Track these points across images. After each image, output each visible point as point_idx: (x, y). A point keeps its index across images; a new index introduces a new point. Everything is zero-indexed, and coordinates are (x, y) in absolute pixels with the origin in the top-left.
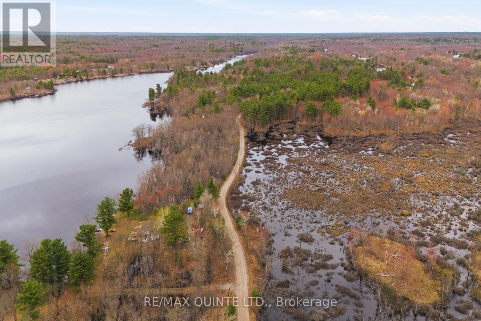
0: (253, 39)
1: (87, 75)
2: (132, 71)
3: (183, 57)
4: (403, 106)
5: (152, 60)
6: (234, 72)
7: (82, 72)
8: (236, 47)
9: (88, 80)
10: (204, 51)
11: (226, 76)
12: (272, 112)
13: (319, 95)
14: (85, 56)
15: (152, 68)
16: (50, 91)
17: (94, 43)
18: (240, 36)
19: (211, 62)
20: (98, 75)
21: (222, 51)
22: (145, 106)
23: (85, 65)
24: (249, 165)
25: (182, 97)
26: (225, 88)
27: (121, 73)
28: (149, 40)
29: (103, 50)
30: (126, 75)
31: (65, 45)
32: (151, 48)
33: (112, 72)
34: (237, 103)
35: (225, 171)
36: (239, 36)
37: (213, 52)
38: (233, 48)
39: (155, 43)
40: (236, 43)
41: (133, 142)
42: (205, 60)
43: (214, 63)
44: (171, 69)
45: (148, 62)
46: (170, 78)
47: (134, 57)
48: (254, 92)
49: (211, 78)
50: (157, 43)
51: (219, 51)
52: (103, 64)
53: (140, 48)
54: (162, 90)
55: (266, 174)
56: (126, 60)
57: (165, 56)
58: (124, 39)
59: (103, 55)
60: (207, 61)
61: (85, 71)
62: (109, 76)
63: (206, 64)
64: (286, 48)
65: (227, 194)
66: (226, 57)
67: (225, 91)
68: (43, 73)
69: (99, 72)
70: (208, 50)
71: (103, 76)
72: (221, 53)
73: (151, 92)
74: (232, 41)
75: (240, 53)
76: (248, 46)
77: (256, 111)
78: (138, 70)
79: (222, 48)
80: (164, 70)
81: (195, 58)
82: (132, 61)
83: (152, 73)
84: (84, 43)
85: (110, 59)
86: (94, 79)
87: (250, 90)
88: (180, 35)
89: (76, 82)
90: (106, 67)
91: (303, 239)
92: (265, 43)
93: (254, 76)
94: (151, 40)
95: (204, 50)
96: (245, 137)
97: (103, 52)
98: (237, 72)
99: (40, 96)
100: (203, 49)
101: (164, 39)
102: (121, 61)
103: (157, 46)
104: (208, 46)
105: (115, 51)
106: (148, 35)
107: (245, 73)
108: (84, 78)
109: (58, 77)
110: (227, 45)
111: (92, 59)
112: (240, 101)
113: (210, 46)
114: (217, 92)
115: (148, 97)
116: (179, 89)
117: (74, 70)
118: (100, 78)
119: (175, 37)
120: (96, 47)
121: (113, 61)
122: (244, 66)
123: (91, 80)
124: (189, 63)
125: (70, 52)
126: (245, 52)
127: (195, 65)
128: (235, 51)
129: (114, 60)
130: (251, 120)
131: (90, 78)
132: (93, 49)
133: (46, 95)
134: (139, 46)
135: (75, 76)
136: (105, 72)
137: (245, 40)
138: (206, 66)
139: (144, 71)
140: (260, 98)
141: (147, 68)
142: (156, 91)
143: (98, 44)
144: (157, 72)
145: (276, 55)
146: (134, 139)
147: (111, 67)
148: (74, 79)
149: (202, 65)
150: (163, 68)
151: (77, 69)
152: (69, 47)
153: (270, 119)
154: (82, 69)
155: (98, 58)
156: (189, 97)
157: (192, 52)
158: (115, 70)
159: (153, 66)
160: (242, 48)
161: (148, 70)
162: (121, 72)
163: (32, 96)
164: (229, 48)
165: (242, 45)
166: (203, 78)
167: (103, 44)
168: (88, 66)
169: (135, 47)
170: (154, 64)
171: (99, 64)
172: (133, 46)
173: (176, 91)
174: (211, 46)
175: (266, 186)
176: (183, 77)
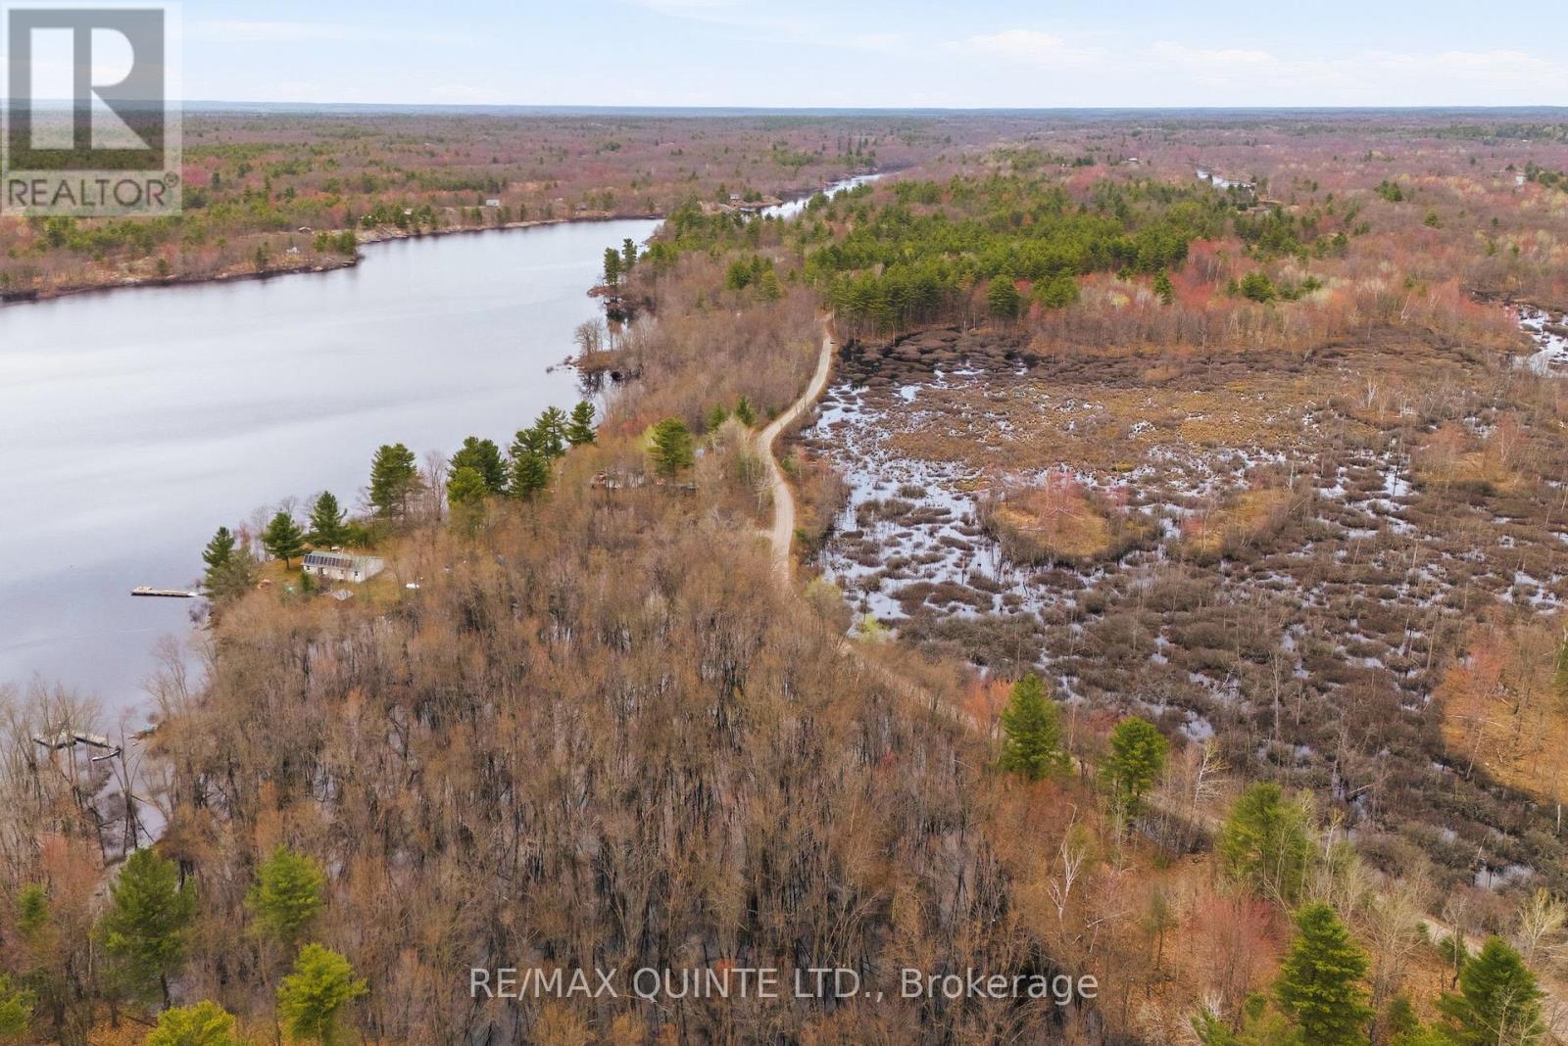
0: (911, 127)
1: (434, 222)
2: (550, 215)
3: (694, 177)
4: (1249, 297)
5: (604, 186)
6: (831, 217)
7: (421, 214)
8: (854, 150)
9: (435, 235)
10: (755, 162)
11: (808, 226)
12: (905, 301)
13: (1038, 267)
14: (417, 174)
15: (607, 207)
16: (347, 260)
17: (428, 138)
18: (876, 118)
19: (773, 194)
20: (462, 224)
21: (810, 161)
22: (594, 293)
23: (426, 195)
24: (832, 399)
25: (689, 271)
26: (800, 250)
27: (522, 220)
28: (589, 129)
29: (462, 158)
30: (535, 226)
31: (350, 144)
32: (597, 152)
33: (499, 216)
34: (823, 283)
35: (777, 405)
36: (870, 118)
37: (784, 164)
38: (843, 154)
39: (608, 139)
40: (856, 138)
41: (576, 357)
42: (756, 186)
43: (784, 197)
44: (658, 210)
45: (594, 190)
46: (656, 233)
47: (551, 178)
48: (872, 258)
49: (767, 228)
50: (614, 139)
51: (801, 162)
52: (474, 195)
53: (566, 152)
54: (638, 255)
55: (864, 413)
56: (531, 186)
57: (643, 174)
58: (516, 126)
59: (463, 172)
60: (763, 188)
61: (428, 211)
62: (489, 225)
63: (759, 197)
64: (1003, 154)
65: (776, 438)
66: (821, 178)
67: (801, 259)
68: (322, 213)
69: (464, 214)
70: (768, 158)
71: (474, 225)
72: (807, 168)
73: (611, 256)
74: (845, 133)
75: (866, 170)
76: (893, 147)
77: (866, 297)
78: (567, 212)
79: (810, 153)
80: (638, 212)
81: (728, 182)
82: (548, 187)
83: (606, 220)
84: (400, 136)
85: (486, 183)
86: (451, 233)
87: (863, 255)
88: (683, 114)
89: (405, 239)
90: (481, 202)
91: (906, 492)
92: (948, 140)
93: (884, 226)
94: (596, 129)
95: (758, 158)
96: (833, 355)
97: (459, 163)
98: (841, 215)
99: (325, 270)
100: (751, 157)
101: (637, 127)
102: (516, 188)
103: (614, 148)
104: (770, 147)
105: (495, 161)
106: (587, 113)
107: (862, 217)
108: (425, 229)
109: (360, 225)
110: (828, 143)
111: (437, 179)
112: (830, 277)
113: (775, 148)
114: (777, 260)
115: (602, 271)
116: (681, 253)
117: (398, 209)
118: (466, 232)
119: (671, 120)
120: (439, 148)
121: (495, 188)
122: (864, 201)
123: (444, 234)
124: (710, 193)
125: (371, 162)
126: (880, 165)
127: (726, 200)
128: (849, 162)
129: (497, 185)
130: (851, 319)
131: (442, 229)
132: (432, 154)
133: (338, 267)
134: (564, 147)
135: (402, 225)
136: (478, 214)
137: (888, 130)
138: (758, 204)
139: (584, 214)
140: (884, 272)
141: (592, 206)
142: (622, 257)
143: (441, 141)
144: (619, 217)
145: (968, 171)
146: (576, 351)
147: (494, 202)
148: (400, 233)
149: (748, 199)
150: (636, 206)
151: (406, 204)
152: (360, 147)
153: (900, 318)
154: (418, 205)
155: (453, 179)
156: (705, 270)
157: (720, 164)
158: (507, 209)
159: (608, 202)
160: (873, 154)
161: (595, 213)
162: (523, 215)
163: (307, 270)
164: (832, 153)
165: (875, 143)
166: (746, 228)
167: (454, 140)
168: (433, 199)
169: (551, 149)
170: (610, 196)
171: (462, 194)
172: (547, 145)
173: (674, 258)
174: (779, 148)
175: (858, 430)
176: (691, 224)
